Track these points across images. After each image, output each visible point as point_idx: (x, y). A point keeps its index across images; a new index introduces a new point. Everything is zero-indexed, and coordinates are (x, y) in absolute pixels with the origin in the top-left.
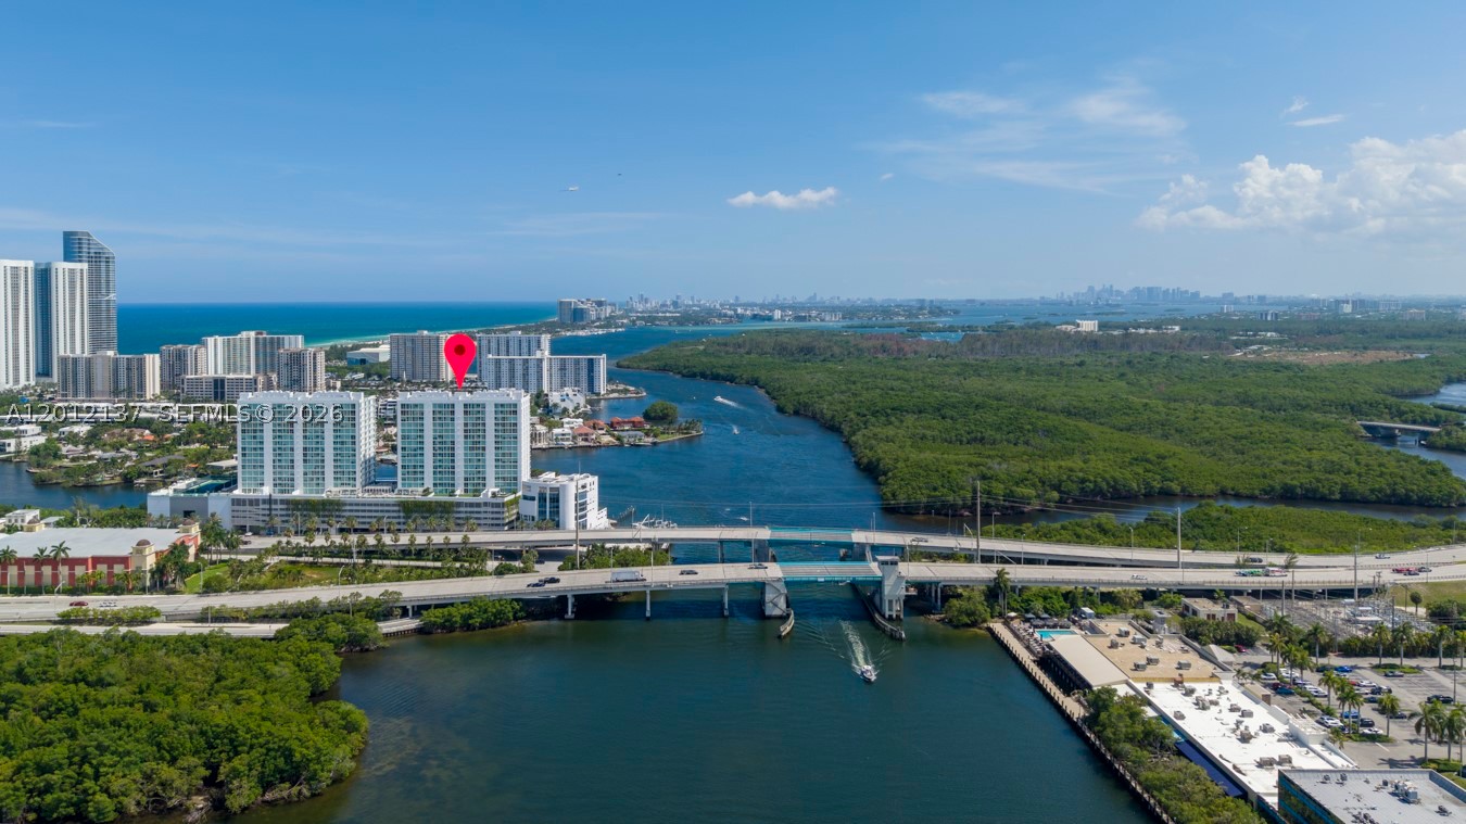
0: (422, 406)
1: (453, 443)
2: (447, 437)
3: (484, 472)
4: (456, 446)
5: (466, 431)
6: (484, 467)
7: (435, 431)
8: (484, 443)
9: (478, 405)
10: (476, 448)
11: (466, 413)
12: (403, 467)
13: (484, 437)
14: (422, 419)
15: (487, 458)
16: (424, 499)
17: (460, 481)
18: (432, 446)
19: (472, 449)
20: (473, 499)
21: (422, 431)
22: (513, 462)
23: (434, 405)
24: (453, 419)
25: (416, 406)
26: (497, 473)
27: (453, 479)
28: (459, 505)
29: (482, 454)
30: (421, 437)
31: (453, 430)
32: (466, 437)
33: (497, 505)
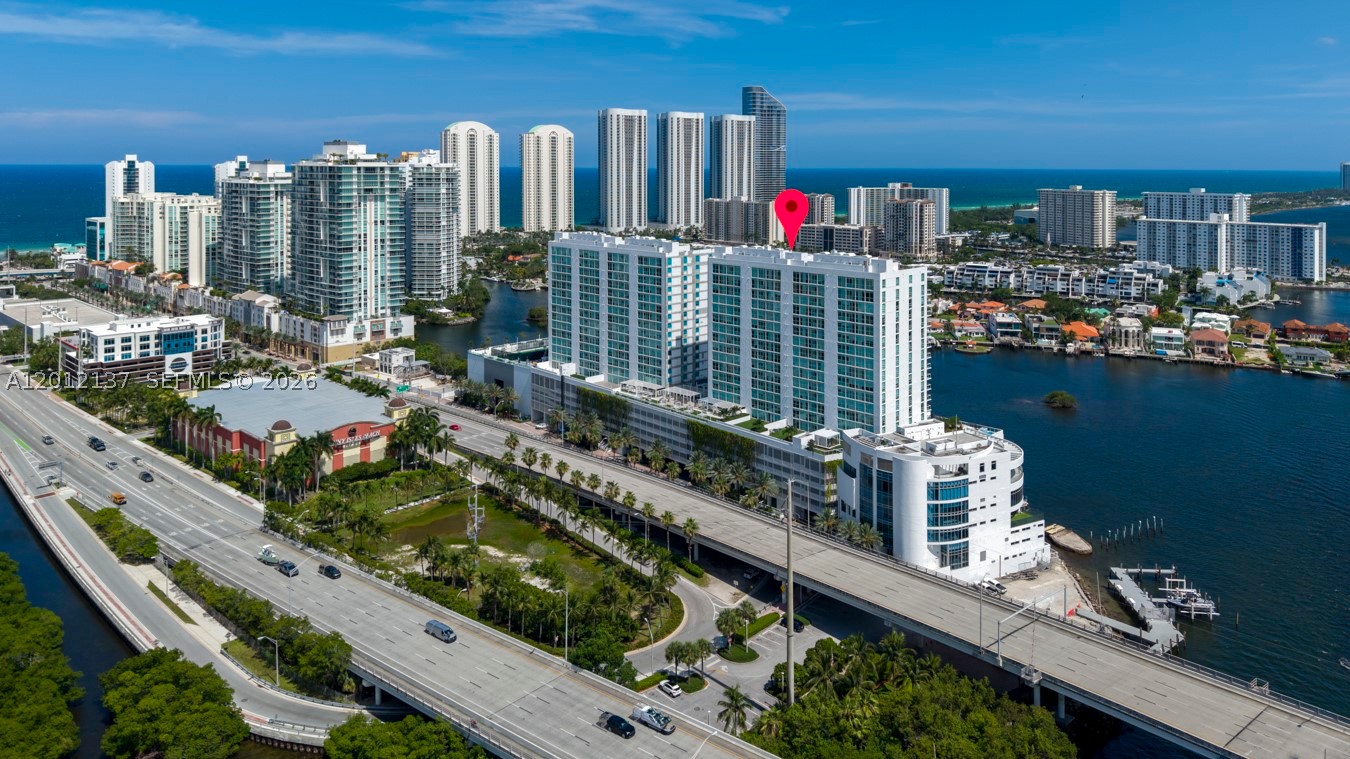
0: (738, 269)
1: (778, 337)
2: (770, 326)
3: (822, 397)
4: (783, 344)
5: (796, 320)
6: (821, 387)
7: (754, 313)
9: (815, 277)
10: (811, 350)
11: (797, 288)
12: (715, 365)
14: (738, 291)
15: (826, 372)
16: (718, 425)
17: (787, 404)
18: (750, 338)
19: (804, 352)
20: (781, 444)
21: (738, 311)
22: (867, 389)
23: (754, 270)
24: (778, 297)
25: (731, 269)
26: (841, 403)
27: (778, 399)
28: (760, 448)
29: (819, 364)
30: (737, 320)
31: (778, 316)
32: (796, 330)
33: (814, 465)
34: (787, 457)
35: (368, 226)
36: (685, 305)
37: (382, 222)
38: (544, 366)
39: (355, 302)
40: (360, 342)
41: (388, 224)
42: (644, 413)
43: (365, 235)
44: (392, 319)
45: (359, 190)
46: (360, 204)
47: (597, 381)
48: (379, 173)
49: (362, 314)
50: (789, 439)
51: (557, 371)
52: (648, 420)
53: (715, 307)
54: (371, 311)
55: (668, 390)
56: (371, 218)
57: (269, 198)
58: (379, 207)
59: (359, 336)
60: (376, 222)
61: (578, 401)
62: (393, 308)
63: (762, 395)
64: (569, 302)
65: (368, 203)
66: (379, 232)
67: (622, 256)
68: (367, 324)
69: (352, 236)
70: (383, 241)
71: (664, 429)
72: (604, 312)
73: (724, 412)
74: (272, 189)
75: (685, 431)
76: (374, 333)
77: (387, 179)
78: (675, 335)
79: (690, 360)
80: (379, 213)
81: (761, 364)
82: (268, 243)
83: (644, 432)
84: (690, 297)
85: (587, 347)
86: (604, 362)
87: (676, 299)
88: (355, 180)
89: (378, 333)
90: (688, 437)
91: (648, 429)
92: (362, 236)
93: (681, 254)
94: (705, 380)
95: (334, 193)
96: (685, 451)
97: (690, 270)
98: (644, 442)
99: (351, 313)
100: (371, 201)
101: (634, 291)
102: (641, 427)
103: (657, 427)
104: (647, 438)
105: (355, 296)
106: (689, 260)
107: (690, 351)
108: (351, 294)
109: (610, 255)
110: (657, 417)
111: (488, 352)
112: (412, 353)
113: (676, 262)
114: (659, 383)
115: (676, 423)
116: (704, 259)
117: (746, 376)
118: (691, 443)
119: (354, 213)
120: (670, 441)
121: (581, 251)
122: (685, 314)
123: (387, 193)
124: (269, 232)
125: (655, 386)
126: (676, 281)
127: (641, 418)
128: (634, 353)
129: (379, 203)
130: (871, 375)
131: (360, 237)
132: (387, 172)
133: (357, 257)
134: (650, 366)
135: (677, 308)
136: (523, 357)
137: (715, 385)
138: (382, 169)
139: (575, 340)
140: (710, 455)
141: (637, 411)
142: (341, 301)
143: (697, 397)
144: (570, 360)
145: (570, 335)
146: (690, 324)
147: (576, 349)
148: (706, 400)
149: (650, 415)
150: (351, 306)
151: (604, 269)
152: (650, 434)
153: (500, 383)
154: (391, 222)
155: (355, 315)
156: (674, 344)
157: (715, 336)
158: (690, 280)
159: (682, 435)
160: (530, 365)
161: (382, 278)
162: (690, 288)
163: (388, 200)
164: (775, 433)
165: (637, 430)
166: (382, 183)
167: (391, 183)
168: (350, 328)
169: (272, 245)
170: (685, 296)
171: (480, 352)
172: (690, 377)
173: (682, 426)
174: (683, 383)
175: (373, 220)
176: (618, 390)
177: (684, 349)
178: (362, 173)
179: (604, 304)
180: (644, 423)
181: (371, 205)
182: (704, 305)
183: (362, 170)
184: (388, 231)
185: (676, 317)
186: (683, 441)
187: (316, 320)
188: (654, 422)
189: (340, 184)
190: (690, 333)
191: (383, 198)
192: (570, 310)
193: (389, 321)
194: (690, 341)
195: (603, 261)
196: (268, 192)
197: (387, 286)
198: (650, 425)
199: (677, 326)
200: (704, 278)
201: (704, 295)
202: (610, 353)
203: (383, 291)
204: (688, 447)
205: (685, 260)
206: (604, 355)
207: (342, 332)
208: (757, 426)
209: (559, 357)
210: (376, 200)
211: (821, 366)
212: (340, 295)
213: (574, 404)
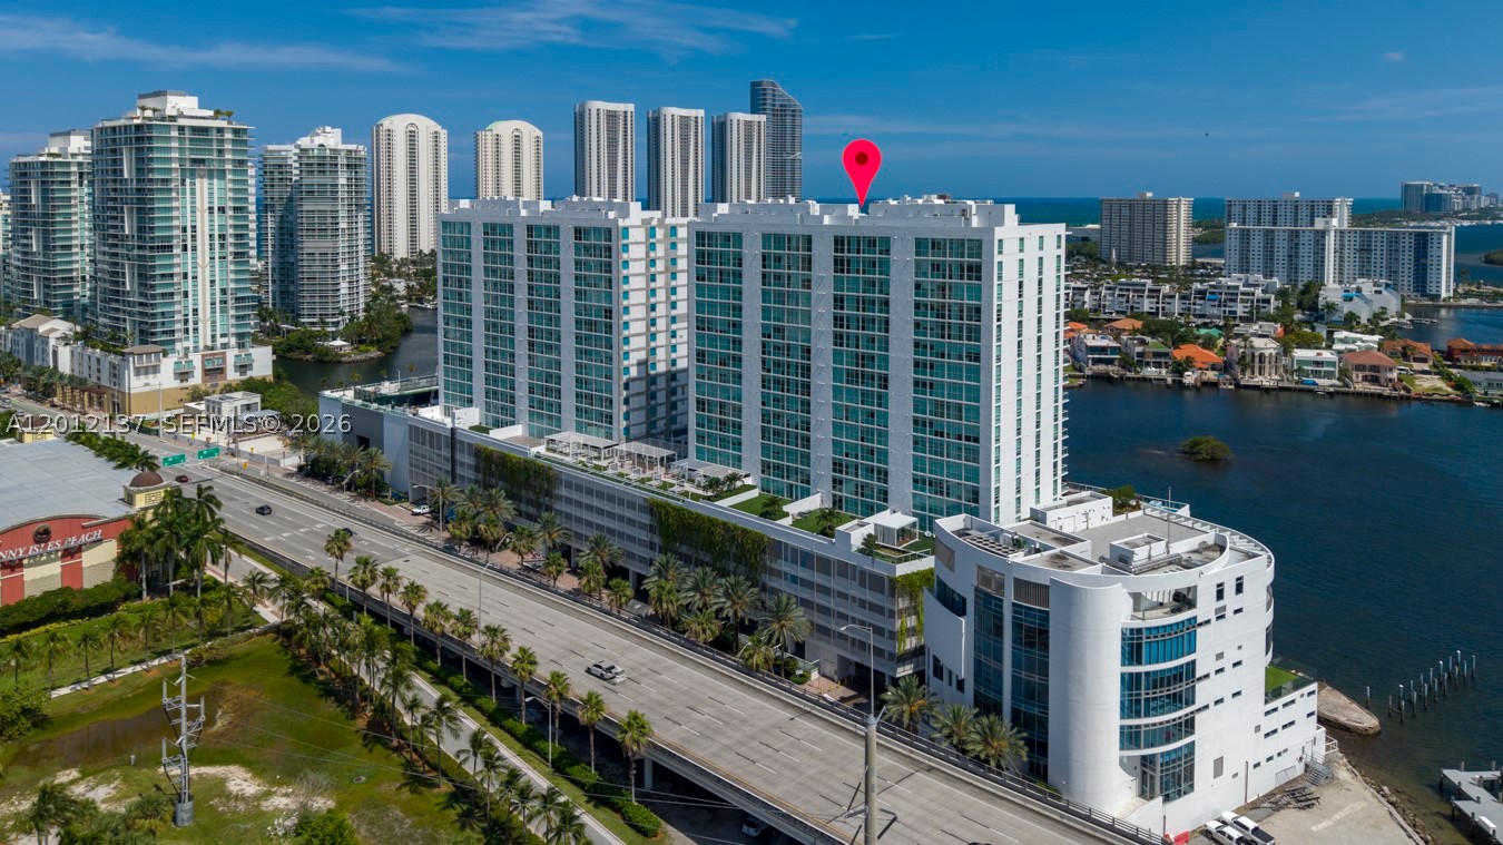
0: (738, 237)
1: (807, 351)
2: (793, 334)
3: (884, 456)
4: (815, 363)
5: (838, 321)
6: (883, 436)
7: (766, 312)
8: (885, 360)
9: (872, 242)
10: (865, 372)
11: (840, 264)
12: (701, 404)
13: (885, 345)
14: (738, 276)
15: (892, 410)
16: (702, 507)
17: (822, 470)
18: (758, 355)
19: (852, 377)
20: (813, 542)
21: (738, 310)
22: (968, 439)
23: (766, 237)
24: (807, 283)
25: (727, 238)
26: (918, 464)
27: (806, 459)
28: (777, 548)
29: (880, 397)
30: (737, 326)
31: (807, 317)
32: (838, 339)
33: (875, 583)
34: (824, 565)
35: (198, 214)
36: (653, 308)
37: (222, 210)
38: (432, 413)
39: (178, 326)
40: (185, 384)
41: (230, 213)
42: (579, 488)
43: (194, 227)
44: (236, 351)
45: (181, 160)
46: (183, 182)
47: (508, 435)
48: (214, 136)
49: (190, 344)
50: (827, 532)
51: (448, 421)
52: (585, 499)
53: (700, 306)
54: (204, 338)
55: (624, 447)
56: (202, 201)
57: (69, 182)
58: (215, 187)
59: (183, 375)
60: (211, 209)
61: (477, 469)
62: (240, 336)
63: (778, 454)
64: (469, 310)
65: (198, 181)
66: (216, 224)
67: (549, 229)
68: (196, 359)
69: (171, 228)
70: (222, 237)
71: (611, 515)
72: (522, 322)
73: (713, 483)
74: (74, 169)
75: (646, 519)
76: (207, 372)
77: (228, 146)
78: (635, 357)
79: (661, 397)
80: (216, 196)
81: (777, 400)
82: (70, 247)
83: (579, 520)
84: (661, 295)
85: (495, 380)
86: (522, 405)
87: (638, 298)
88: (175, 144)
89: (214, 372)
90: (652, 529)
91: (585, 515)
92: (189, 229)
93: (645, 222)
94: (684, 431)
95: (142, 164)
96: (645, 553)
97: (660, 250)
98: (579, 536)
99: (173, 342)
100: (202, 177)
101: (568, 285)
102: (574, 511)
103: (600, 511)
104: (583, 530)
105: (177, 317)
106: (660, 233)
107: (661, 383)
108: (172, 314)
109: (530, 229)
110: (600, 495)
111: (349, 395)
112: (256, 399)
113: (637, 235)
114: (609, 436)
115: (631, 505)
116: (682, 233)
117: (752, 420)
118: (657, 540)
119: (174, 195)
120: (621, 535)
121: (485, 225)
122: (653, 322)
123: (229, 166)
124: (71, 230)
125: (601, 442)
126: (637, 267)
127: (575, 496)
128: (568, 388)
129: (215, 181)
130: (975, 413)
131: (184, 230)
132: (228, 136)
133: (180, 261)
134: (594, 411)
135: (638, 312)
136: (400, 400)
137: (700, 438)
138: (220, 130)
139: (479, 371)
140: (687, 560)
141: (569, 485)
142: (154, 325)
143: (670, 459)
144: (470, 402)
145: (470, 362)
146: (661, 339)
147: (479, 385)
148: (685, 464)
149: (589, 492)
150: (172, 332)
151: (520, 252)
152: (589, 524)
153: (364, 442)
154: (235, 209)
155: (178, 346)
156: (634, 372)
157: (701, 356)
158: (660, 266)
159: (642, 526)
160: (409, 412)
161: (224, 291)
162: (661, 280)
163: (229, 176)
164: (802, 521)
165: (568, 516)
166: (220, 152)
167: (234, 152)
168: (168, 365)
169: (74, 250)
170: (653, 292)
171: (337, 395)
172: (661, 425)
173: (642, 509)
174: (649, 436)
175: (206, 205)
176: (542, 449)
177: (652, 380)
178: (188, 135)
179: (521, 309)
180: (579, 504)
181: (202, 185)
182: (682, 308)
183: (187, 131)
184: (231, 222)
185: (638, 327)
186: (644, 535)
187: (115, 353)
188: (596, 503)
189: (151, 150)
190: (661, 354)
191: (222, 174)
192: (469, 322)
193: (231, 355)
194: (661, 368)
195: (520, 237)
196: (69, 174)
197: (231, 303)
198: (590, 508)
199: (638, 342)
200: (682, 264)
201: (682, 293)
202: (531, 391)
203: (224, 310)
204: (652, 546)
205: (651, 232)
206: (522, 393)
207: (155, 370)
208: (770, 509)
209: (454, 398)
210: (211, 177)
211: (882, 400)
212: (153, 315)
213: (471, 474)
